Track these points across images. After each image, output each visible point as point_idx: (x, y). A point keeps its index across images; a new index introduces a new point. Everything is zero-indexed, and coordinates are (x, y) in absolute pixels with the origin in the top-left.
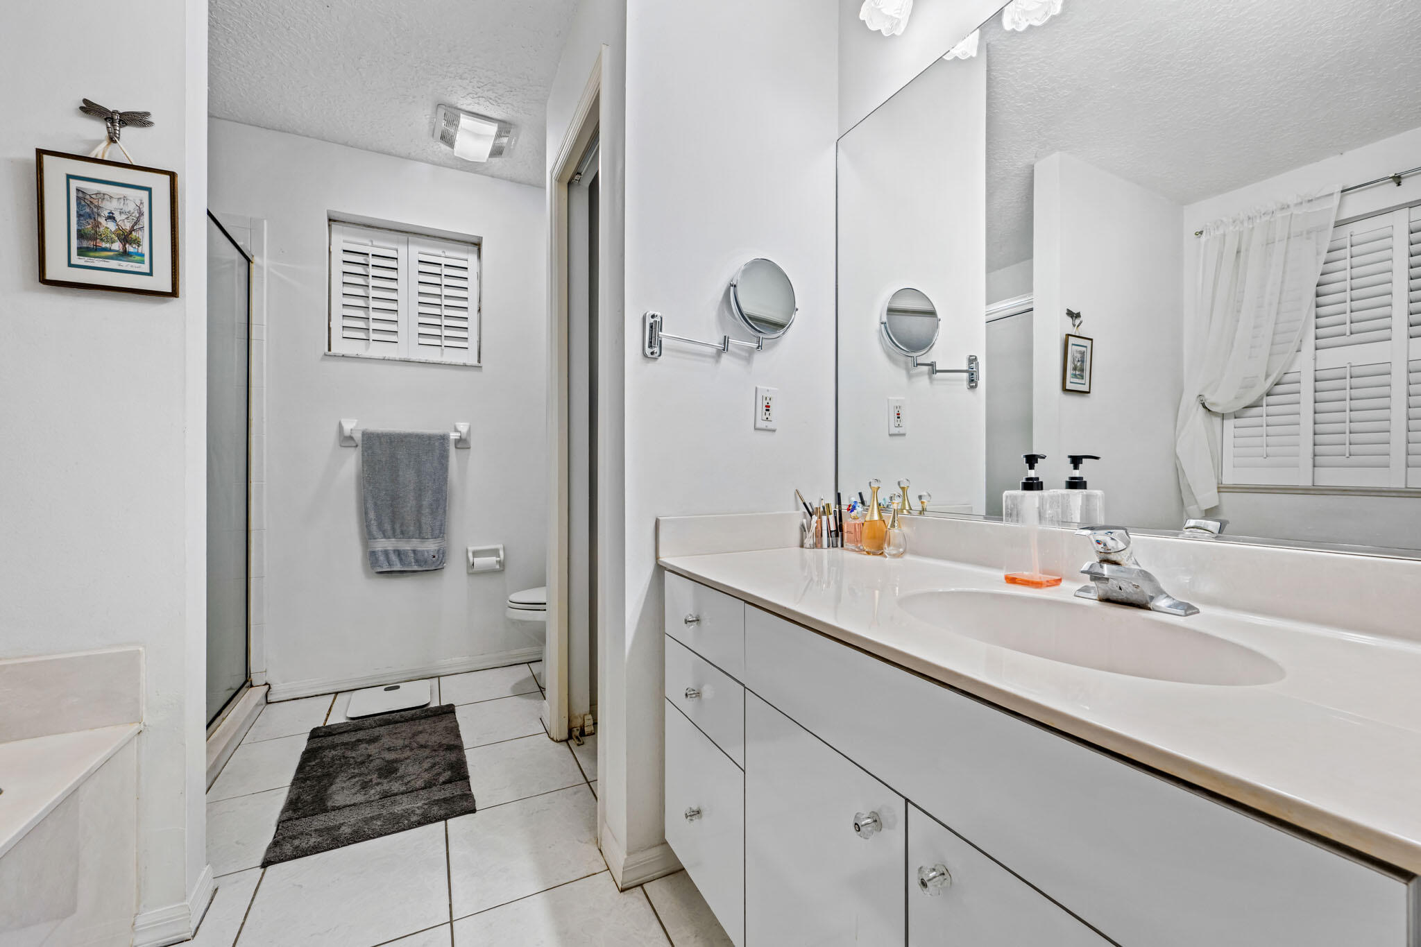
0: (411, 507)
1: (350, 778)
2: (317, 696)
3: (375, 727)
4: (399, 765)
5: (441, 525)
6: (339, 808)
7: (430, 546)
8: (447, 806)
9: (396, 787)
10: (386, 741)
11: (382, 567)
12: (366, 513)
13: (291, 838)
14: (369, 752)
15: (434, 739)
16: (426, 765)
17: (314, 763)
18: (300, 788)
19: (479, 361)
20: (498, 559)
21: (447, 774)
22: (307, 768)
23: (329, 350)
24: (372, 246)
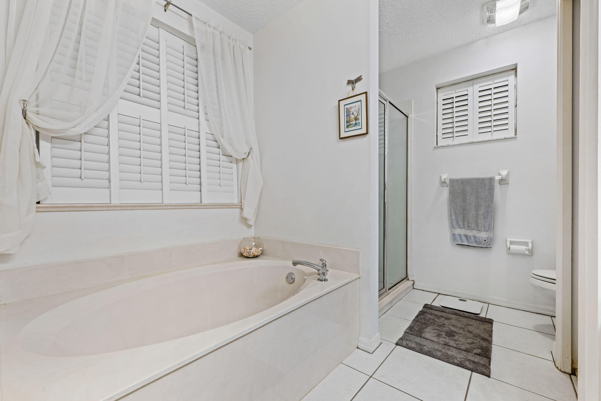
0: (473, 214)
1: (433, 329)
2: (431, 292)
3: (450, 314)
4: (456, 334)
5: (490, 225)
6: (426, 339)
7: (483, 235)
8: (473, 365)
9: (452, 343)
10: (453, 322)
11: (458, 242)
12: (451, 216)
13: (406, 340)
14: (444, 323)
15: (476, 331)
16: (469, 341)
17: (422, 317)
18: (415, 323)
19: (516, 135)
20: (527, 248)
21: (479, 351)
22: (419, 318)
23: (437, 145)
24: (456, 93)
